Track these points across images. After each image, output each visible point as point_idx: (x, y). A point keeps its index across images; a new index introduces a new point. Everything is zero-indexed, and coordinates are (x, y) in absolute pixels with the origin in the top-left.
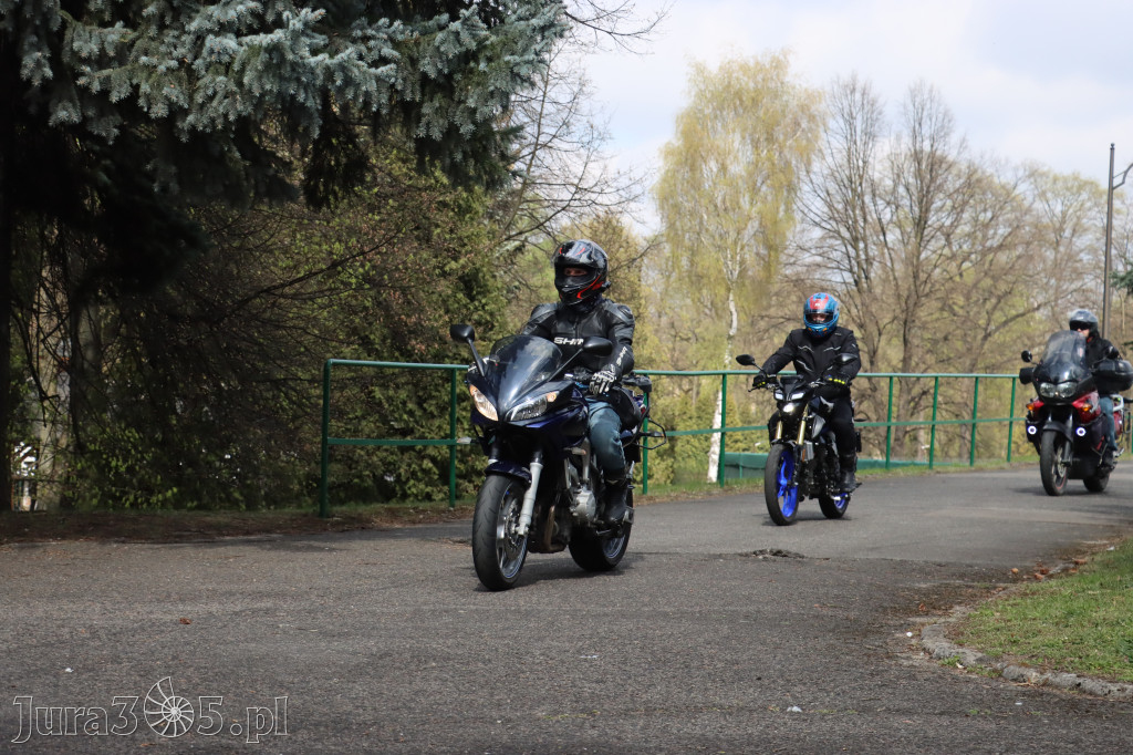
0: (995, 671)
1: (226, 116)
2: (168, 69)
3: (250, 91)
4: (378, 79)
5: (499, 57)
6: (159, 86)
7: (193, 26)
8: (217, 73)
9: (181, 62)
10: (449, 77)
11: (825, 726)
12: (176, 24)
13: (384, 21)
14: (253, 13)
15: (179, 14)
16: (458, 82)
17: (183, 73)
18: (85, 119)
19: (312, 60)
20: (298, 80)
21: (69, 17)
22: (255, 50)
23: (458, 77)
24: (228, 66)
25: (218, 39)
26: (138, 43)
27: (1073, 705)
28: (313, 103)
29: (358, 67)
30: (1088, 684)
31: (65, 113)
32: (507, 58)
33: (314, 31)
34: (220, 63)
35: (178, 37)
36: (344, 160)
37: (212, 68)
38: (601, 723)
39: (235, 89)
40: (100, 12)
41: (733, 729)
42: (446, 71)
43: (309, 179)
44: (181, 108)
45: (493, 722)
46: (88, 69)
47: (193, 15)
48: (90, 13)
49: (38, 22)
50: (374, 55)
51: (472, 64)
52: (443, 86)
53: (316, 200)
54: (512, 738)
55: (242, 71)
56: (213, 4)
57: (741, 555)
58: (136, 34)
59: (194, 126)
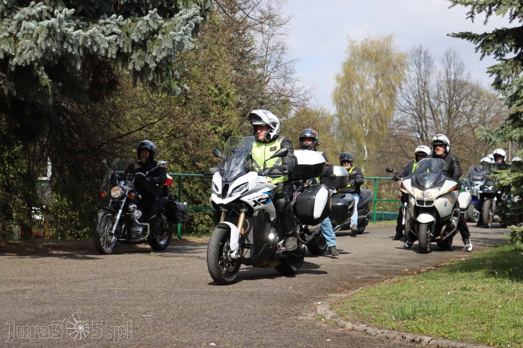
1: (31, 59)
2: (5, 37)
3: (41, 47)
4: (109, 43)
5: (168, 33)
7: (16, 17)
8: (27, 38)
9: (11, 34)
10: (145, 41)
12: (9, 16)
13: (114, 16)
14: (48, 11)
15: (11, 12)
16: (149, 44)
17: (12, 39)
19: (75, 33)
20: (68, 42)
22: (43, 28)
23: (149, 41)
24: (32, 35)
25: (28, 23)
28: (77, 53)
29: (99, 36)
32: (171, 33)
33: (70, 19)
34: (29, 34)
35: (10, 22)
36: (107, 81)
37: (25, 36)
39: (34, 46)
42: (143, 39)
44: (11, 55)
47: (17, 12)
50: (109, 31)
51: (155, 36)
52: (142, 45)
55: (37, 38)
56: (26, 7)
59: (17, 63)
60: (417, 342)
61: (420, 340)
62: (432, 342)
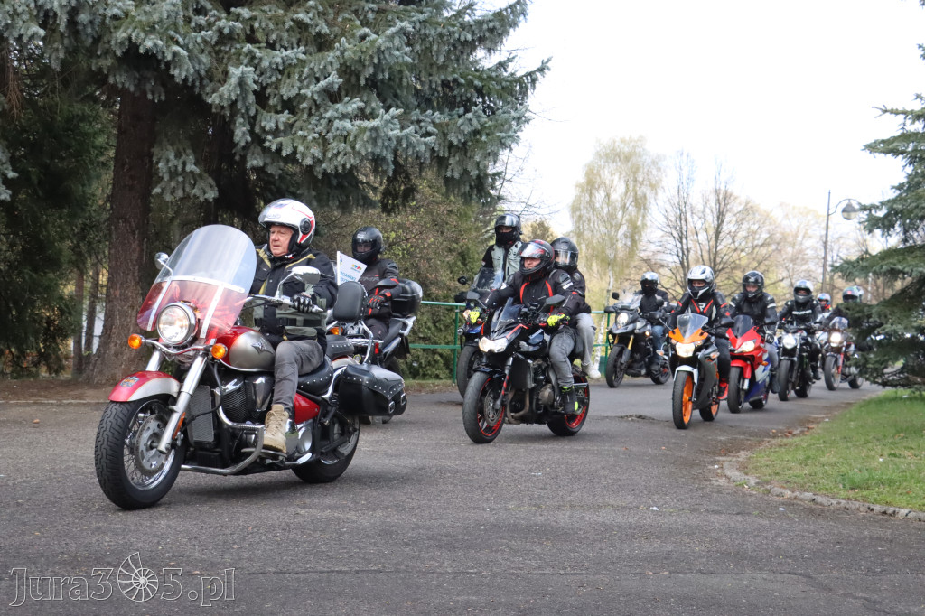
0: (766, 490)
1: (344, 166)
2: (314, 138)
3: (359, 153)
4: (426, 144)
5: (493, 133)
6: (308, 148)
7: (328, 115)
8: (340, 141)
9: (320, 134)
10: (465, 144)
11: (672, 519)
12: (317, 113)
13: (429, 112)
14: (360, 109)
15: (320, 108)
16: (470, 147)
17: (321, 141)
18: (265, 164)
19: (391, 133)
20: (383, 144)
21: (259, 108)
22: (363, 130)
23: (470, 143)
24: (346, 137)
25: (341, 122)
26: (298, 124)
27: (812, 511)
28: (390, 157)
29: (414, 137)
30: (819, 499)
31: (254, 161)
32: (498, 134)
34: (341, 135)
35: (319, 120)
36: (402, 188)
37: (337, 138)
38: (546, 513)
39: (350, 150)
40: (276, 105)
41: (620, 519)
42: (463, 140)
43: (384, 198)
44: (319, 159)
45: (485, 510)
46: (269, 137)
47: (328, 108)
48: (270, 106)
49: (243, 111)
50: (424, 130)
51: (478, 137)
52: (463, 149)
53: (387, 210)
54: (496, 519)
55: (355, 141)
56: (337, 103)
57: (619, 417)
58: (295, 118)
59: (325, 170)
60: (891, 515)
61: (894, 512)
62: (911, 515)
